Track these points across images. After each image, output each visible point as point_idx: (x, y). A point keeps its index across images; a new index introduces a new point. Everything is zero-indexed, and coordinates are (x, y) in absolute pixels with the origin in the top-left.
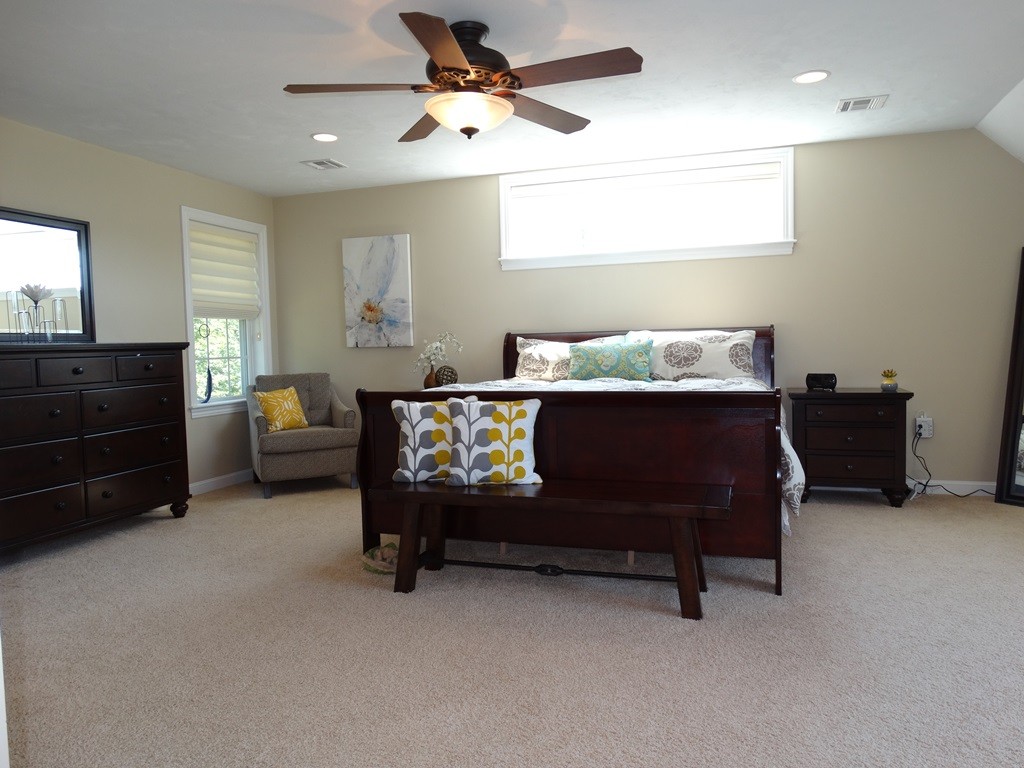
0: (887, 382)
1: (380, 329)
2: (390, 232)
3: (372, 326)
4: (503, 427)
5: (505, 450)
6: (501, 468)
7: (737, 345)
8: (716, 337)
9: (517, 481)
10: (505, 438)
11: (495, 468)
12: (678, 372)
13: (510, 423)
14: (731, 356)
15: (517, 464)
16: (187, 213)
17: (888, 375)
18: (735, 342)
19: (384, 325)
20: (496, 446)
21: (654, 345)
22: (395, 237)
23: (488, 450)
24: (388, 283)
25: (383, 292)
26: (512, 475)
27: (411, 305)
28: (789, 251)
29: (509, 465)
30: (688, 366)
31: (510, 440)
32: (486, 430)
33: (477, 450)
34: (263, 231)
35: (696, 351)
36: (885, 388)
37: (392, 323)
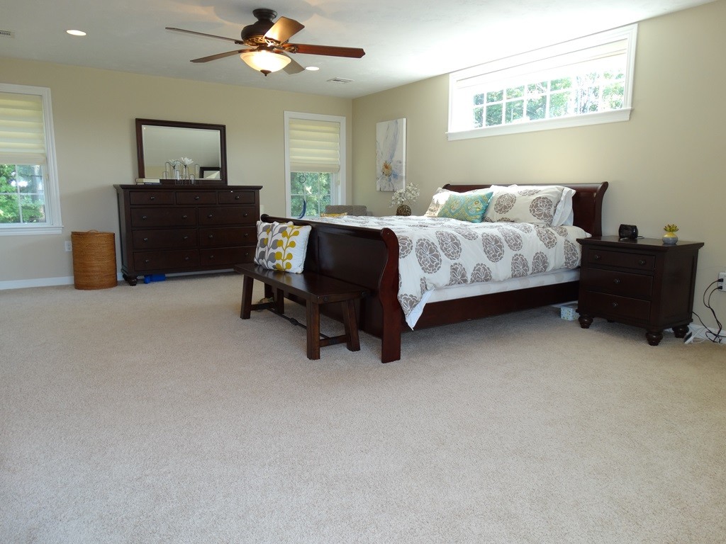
0: (668, 236)
1: (390, 180)
2: (395, 117)
3: (387, 177)
4: (285, 240)
5: (283, 252)
6: (279, 262)
7: (540, 198)
8: (531, 191)
9: (287, 270)
10: (284, 246)
11: (277, 262)
12: (500, 216)
13: (288, 238)
14: (532, 206)
15: (288, 261)
16: (287, 114)
17: (671, 229)
18: (538, 196)
19: (392, 177)
20: (279, 249)
21: (493, 195)
22: (398, 120)
23: (275, 251)
24: (394, 150)
25: (392, 157)
26: (285, 267)
27: (404, 164)
28: (627, 118)
29: (283, 261)
30: (505, 212)
31: (287, 247)
32: (277, 240)
33: (272, 251)
34: (343, 120)
35: (512, 201)
36: (665, 242)
37: (396, 176)
